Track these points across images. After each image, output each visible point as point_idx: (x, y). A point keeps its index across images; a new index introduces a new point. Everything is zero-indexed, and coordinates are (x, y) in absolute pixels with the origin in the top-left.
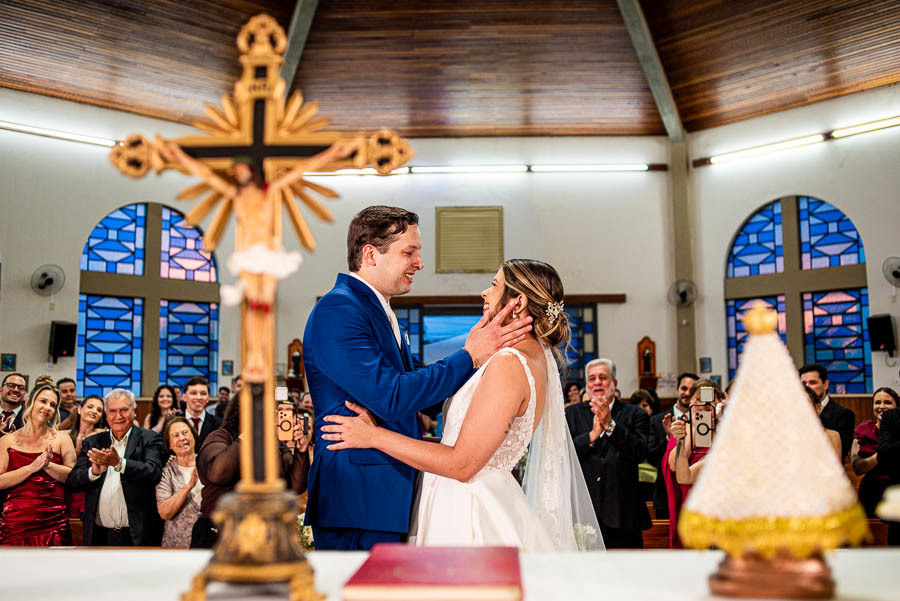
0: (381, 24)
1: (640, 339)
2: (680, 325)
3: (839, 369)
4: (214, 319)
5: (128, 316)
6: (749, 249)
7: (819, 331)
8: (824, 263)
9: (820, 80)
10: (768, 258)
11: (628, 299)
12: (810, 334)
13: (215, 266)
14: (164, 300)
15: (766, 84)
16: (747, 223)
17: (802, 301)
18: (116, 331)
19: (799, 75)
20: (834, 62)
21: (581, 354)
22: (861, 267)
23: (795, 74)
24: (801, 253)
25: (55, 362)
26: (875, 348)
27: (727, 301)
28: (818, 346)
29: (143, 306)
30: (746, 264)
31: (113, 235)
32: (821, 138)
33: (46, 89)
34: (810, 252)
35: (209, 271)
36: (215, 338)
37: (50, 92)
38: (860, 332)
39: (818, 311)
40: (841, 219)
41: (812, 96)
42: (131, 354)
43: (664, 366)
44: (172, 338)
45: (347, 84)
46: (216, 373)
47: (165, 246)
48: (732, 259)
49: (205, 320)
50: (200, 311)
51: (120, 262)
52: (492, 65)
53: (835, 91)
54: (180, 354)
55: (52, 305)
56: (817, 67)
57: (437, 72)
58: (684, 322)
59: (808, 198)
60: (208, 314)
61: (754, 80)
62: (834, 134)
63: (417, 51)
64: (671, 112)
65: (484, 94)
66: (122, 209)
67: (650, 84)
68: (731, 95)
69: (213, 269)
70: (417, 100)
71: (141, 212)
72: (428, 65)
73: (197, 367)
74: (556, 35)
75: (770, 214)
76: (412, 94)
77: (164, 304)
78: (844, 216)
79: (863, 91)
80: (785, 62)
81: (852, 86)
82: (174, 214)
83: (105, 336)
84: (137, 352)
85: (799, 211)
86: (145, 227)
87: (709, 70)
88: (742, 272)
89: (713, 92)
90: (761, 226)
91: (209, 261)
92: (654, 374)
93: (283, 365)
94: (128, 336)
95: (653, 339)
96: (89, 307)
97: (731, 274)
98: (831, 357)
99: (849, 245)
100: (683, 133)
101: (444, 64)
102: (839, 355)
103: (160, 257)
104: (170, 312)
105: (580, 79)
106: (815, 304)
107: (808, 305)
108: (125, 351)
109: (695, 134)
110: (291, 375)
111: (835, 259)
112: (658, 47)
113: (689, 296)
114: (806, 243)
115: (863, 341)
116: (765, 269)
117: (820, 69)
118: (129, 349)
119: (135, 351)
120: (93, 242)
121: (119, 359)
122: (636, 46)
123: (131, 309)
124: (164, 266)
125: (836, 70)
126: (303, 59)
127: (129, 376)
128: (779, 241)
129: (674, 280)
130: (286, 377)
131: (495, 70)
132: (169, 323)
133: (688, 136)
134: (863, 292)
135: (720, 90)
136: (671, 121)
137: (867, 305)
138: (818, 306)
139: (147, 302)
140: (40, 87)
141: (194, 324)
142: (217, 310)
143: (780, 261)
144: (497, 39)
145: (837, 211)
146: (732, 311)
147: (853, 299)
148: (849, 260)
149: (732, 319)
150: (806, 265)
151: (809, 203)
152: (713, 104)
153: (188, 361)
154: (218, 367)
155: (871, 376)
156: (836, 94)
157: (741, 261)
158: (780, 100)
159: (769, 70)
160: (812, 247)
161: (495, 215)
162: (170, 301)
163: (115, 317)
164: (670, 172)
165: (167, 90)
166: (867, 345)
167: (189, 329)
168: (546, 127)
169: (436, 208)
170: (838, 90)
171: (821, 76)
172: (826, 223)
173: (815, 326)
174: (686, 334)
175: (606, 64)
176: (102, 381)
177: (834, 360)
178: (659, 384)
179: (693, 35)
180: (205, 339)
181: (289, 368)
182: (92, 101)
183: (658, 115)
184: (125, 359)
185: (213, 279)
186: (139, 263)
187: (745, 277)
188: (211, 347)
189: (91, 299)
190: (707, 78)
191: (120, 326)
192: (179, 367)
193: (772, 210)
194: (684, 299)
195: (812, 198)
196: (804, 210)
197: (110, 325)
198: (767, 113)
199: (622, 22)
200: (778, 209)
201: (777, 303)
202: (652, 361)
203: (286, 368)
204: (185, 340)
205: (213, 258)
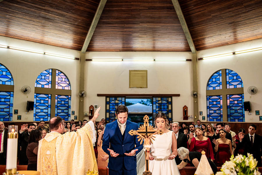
0: (116, 23)
1: (184, 106)
2: (194, 102)
3: (236, 115)
4: (70, 100)
5: (47, 99)
6: (213, 83)
7: (231, 105)
8: (232, 87)
9: (232, 39)
10: (218, 85)
11: (180, 95)
12: (229, 106)
13: (70, 86)
14: (56, 95)
15: (218, 39)
16: (212, 76)
17: (227, 97)
19: (226, 37)
20: (235, 34)
21: (168, 110)
22: (242, 88)
23: (225, 37)
24: (226, 84)
25: (28, 112)
26: (245, 110)
27: (207, 96)
28: (231, 109)
29: (51, 96)
30: (212, 87)
31: (43, 77)
32: (232, 54)
33: (26, 39)
36: (70, 105)
37: (27, 39)
38: (242, 105)
39: (231, 100)
40: (237, 75)
41: (230, 43)
42: (48, 109)
43: (190, 113)
44: (58, 105)
45: (107, 37)
46: (70, 114)
47: (57, 80)
48: (208, 85)
49: (67, 100)
50: (66, 98)
51: (45, 85)
52: (145, 33)
53: (236, 41)
54: (61, 109)
55: (27, 96)
56: (231, 36)
57: (131, 35)
58: (196, 102)
59: (229, 69)
60: (68, 98)
61: (215, 38)
62: (235, 53)
63: (125, 30)
64: (192, 46)
65: (143, 40)
66: (45, 70)
67: (187, 39)
68: (208, 42)
69: (69, 86)
70: (125, 42)
71: (51, 71)
72: (128, 33)
73: (65, 113)
74: (162, 26)
75: (218, 73)
76: (123, 40)
77: (56, 96)
78: (238, 75)
79: (243, 42)
80: (223, 34)
81: (240, 40)
82: (59, 71)
83: (41, 104)
84: (49, 109)
85: (226, 73)
86: (52, 75)
87: (202, 36)
88: (211, 89)
89: (203, 41)
90: (216, 76)
91: (68, 84)
92: (187, 115)
94: (47, 104)
95: (187, 106)
96: (37, 97)
97: (208, 89)
98: (234, 112)
99: (239, 82)
100: (196, 51)
101: (132, 33)
102: (236, 111)
103: (56, 83)
104: (58, 98)
105: (168, 37)
106: (230, 98)
107: (228, 98)
108: (46, 109)
109: (199, 51)
111: (235, 86)
112: (189, 29)
113: (197, 95)
115: (242, 108)
116: (217, 88)
117: (232, 36)
119: (49, 108)
120: (38, 79)
121: (44, 111)
122: (183, 29)
123: (48, 97)
124: (57, 86)
125: (236, 36)
126: (95, 31)
127: (47, 115)
128: (221, 81)
130: (89, 115)
131: (146, 35)
132: (58, 101)
133: (197, 52)
134: (243, 95)
135: (205, 40)
136: (193, 48)
137: (244, 98)
138: (231, 98)
139: (52, 95)
140: (25, 38)
142: (71, 97)
143: (221, 86)
144: (147, 27)
145: (236, 73)
146: (208, 99)
147: (240, 97)
148: (239, 86)
149: (208, 101)
150: (228, 87)
151: (229, 71)
152: (204, 44)
153: (63, 111)
154: (70, 113)
155: (244, 117)
156: (236, 42)
158: (221, 43)
159: (219, 36)
160: (229, 83)
161: (145, 72)
162: (58, 95)
163: (44, 99)
164: (192, 61)
165: (58, 39)
166: (243, 109)
167: (63, 102)
168: (159, 49)
169: (129, 70)
170: (237, 41)
171: (232, 38)
172: (233, 76)
173: (230, 104)
174: (196, 105)
175: (175, 34)
176: (40, 117)
177: (235, 113)
178: (189, 118)
179: (198, 27)
180: (67, 105)
181: (90, 113)
182: (38, 42)
183: (189, 46)
184: (46, 111)
185: (69, 89)
186: (50, 85)
187: (212, 90)
188: (69, 107)
189: (37, 95)
190: (202, 37)
191: (45, 102)
192: (60, 113)
194: (195, 96)
197: (42, 102)
198: (218, 47)
199: (180, 23)
200: (220, 72)
201: (220, 97)
202: (187, 112)
203: (89, 113)
204: (62, 105)
205: (69, 83)
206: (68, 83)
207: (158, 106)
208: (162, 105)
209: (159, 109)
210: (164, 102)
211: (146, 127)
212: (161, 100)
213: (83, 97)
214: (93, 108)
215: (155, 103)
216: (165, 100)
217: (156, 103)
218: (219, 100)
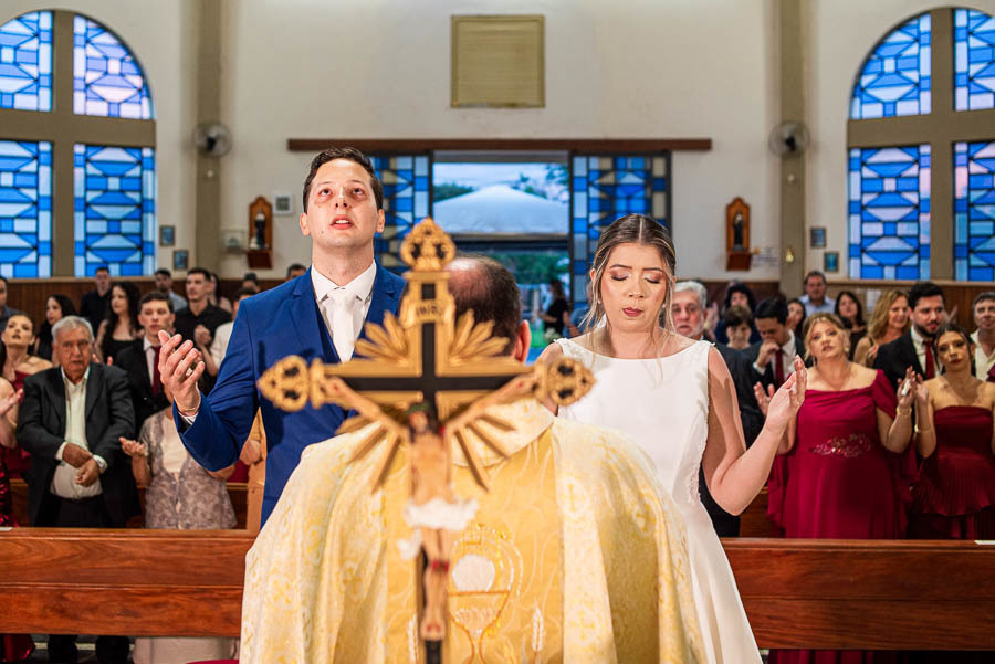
1: (729, 200)
2: (784, 182)
4: (148, 169)
5: (32, 167)
6: (884, 80)
7: (976, 196)
8: (985, 102)
10: (909, 93)
11: (714, 145)
12: (962, 200)
13: (149, 96)
14: (80, 143)
16: (881, 44)
17: (954, 154)
18: (16, 188)
24: (954, 86)
27: (849, 150)
28: (972, 216)
29: (52, 152)
30: (878, 101)
31: (8, 55)
34: (968, 87)
35: (140, 103)
36: (150, 196)
39: (975, 168)
42: (37, 218)
43: (761, 237)
44: (91, 195)
46: (152, 242)
47: (79, 70)
48: (858, 91)
49: (136, 171)
50: (129, 158)
51: (18, 92)
54: (102, 218)
58: (791, 178)
59: (968, 10)
60: (140, 163)
66: (19, 19)
69: (145, 101)
71: (46, 22)
73: (126, 235)
75: (914, 32)
77: (79, 149)
82: (91, 25)
84: (45, 216)
85: (954, 29)
86: (52, 43)
88: (873, 110)
90: (901, 47)
91: (140, 91)
92: (748, 248)
93: (243, 232)
94: (32, 194)
95: (748, 200)
97: (857, 114)
98: (989, 231)
103: (73, 84)
104: (87, 160)
106: (971, 158)
107: (961, 159)
108: (29, 213)
110: (254, 245)
113: (798, 141)
114: (962, 74)
118: (33, 212)
119: (41, 213)
121: (20, 225)
123: (36, 157)
124: (79, 97)
127: (35, 248)
128: (925, 70)
129: (778, 121)
130: (246, 247)
132: (87, 175)
138: (976, 160)
139: (56, 147)
141: (122, 177)
142: (153, 158)
143: (925, 96)
146: (856, 164)
149: (856, 177)
150: (961, 104)
151: (969, 19)
153: (114, 227)
154: (152, 234)
157: (869, 96)
160: (970, 79)
161: (533, 27)
162: (87, 146)
163: (14, 168)
167: (114, 183)
169: (453, 17)
174: (793, 195)
177: (993, 235)
178: (754, 264)
180: (136, 197)
181: (251, 236)
184: (28, 226)
185: (146, 115)
186: (45, 94)
187: (878, 118)
188: (143, 208)
191: (21, 180)
192: (102, 235)
193: (918, 26)
194: (792, 146)
195: (975, 10)
196: (962, 28)
197: (7, 179)
200: (925, 24)
201: (919, 155)
202: (745, 231)
203: (246, 236)
204: (109, 198)
205: (146, 85)
206: (137, 81)
207: (601, 200)
208: (620, 193)
209: (604, 215)
210: (631, 179)
211: (428, 331)
212: (615, 169)
213: (217, 159)
214: (266, 209)
215: (583, 184)
216: (633, 171)
217: (590, 184)
218: (913, 171)
